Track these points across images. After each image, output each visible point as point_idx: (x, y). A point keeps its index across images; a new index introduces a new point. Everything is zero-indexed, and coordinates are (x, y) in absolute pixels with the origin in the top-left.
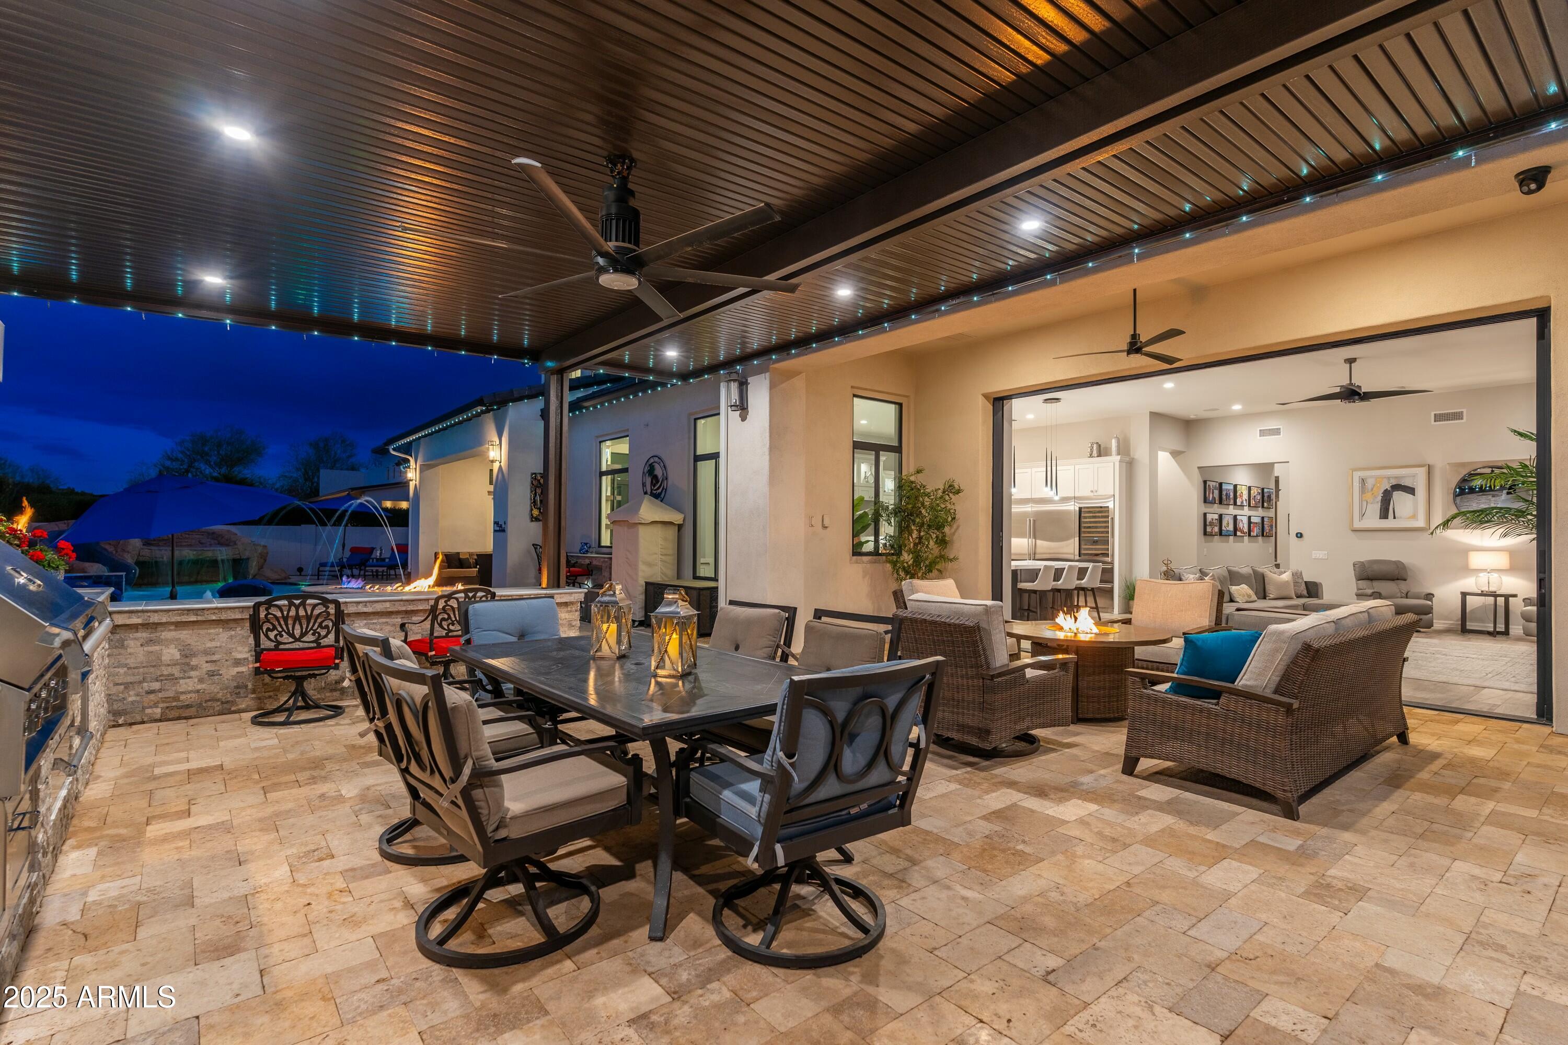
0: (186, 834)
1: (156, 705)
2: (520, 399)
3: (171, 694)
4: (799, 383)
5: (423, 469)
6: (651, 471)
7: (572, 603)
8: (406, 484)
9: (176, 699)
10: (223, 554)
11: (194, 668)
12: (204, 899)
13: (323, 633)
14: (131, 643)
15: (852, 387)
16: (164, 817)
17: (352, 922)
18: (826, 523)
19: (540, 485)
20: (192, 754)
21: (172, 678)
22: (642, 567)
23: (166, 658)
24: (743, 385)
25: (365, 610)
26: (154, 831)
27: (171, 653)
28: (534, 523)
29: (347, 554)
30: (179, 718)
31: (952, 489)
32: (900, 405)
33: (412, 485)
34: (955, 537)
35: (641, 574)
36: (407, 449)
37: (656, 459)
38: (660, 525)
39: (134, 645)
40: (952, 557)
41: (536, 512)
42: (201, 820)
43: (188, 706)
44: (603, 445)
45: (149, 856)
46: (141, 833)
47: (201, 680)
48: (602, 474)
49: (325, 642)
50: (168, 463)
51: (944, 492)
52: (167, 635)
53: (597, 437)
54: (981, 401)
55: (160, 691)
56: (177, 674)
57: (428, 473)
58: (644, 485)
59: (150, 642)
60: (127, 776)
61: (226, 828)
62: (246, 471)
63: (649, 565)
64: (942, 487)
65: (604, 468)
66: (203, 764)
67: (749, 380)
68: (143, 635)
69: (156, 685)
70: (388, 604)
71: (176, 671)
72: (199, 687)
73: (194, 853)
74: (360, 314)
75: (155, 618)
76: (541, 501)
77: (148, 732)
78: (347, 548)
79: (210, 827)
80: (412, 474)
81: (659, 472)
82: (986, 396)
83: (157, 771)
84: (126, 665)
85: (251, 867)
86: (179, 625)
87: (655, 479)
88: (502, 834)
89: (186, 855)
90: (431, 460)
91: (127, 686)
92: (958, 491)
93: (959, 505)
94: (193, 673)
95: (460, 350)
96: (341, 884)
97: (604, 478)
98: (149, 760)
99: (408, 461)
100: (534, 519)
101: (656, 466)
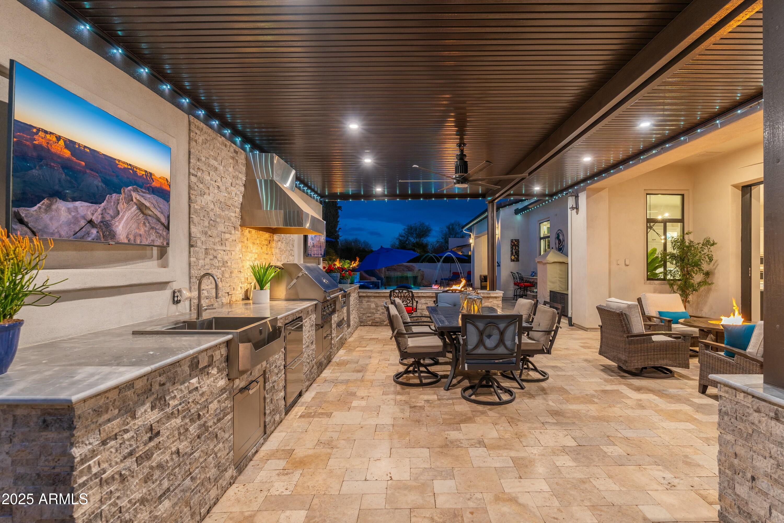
0: (363, 351)
1: (370, 321)
2: (505, 206)
3: (373, 318)
4: (604, 194)
5: (476, 238)
6: (558, 237)
7: (498, 297)
8: (469, 245)
9: (374, 320)
10: (409, 274)
11: (379, 311)
12: (360, 363)
13: (408, 301)
14: (364, 301)
15: (645, 190)
16: (360, 347)
17: (384, 372)
18: (627, 263)
19: (515, 245)
20: (374, 335)
21: (373, 313)
22: (549, 283)
23: (372, 307)
24: (577, 197)
25: (424, 295)
26: (357, 349)
27: (373, 305)
28: (513, 263)
29: (452, 275)
30: (375, 326)
31: (708, 243)
32: (683, 195)
33: (472, 245)
34: (716, 271)
35: (548, 287)
36: (470, 230)
37: (560, 231)
38: (558, 264)
39: (365, 303)
40: (710, 282)
41: (513, 257)
42: (367, 349)
43: (377, 322)
44: (541, 225)
45: (354, 354)
46: (355, 349)
47: (380, 315)
48: (541, 239)
49: (409, 305)
50: (401, 238)
51: (703, 245)
52: (372, 300)
53: (539, 221)
54: (730, 189)
55: (371, 317)
56: (375, 312)
57: (477, 240)
58: (556, 244)
59: (368, 301)
60: (358, 337)
61: (371, 351)
62: (425, 240)
63: (553, 283)
64: (702, 242)
65: (542, 236)
66: (374, 337)
67: (579, 194)
68: (366, 299)
69: (370, 315)
70: (431, 294)
71: (374, 311)
72: (380, 317)
73: (363, 354)
74: (423, 191)
75: (369, 294)
76: (515, 252)
77: (367, 328)
78: (452, 272)
79: (368, 350)
80: (471, 241)
81: (561, 238)
82: (735, 186)
83: (364, 337)
84: (363, 308)
85: (372, 359)
86: (375, 297)
87: (559, 240)
88: (405, 351)
89: (361, 354)
90: (478, 234)
91: (363, 314)
92: (714, 244)
93: (716, 252)
94: (378, 312)
95: (456, 198)
96: (387, 366)
97: (542, 241)
98: (364, 335)
99: (470, 236)
100: (512, 260)
101: (560, 234)
